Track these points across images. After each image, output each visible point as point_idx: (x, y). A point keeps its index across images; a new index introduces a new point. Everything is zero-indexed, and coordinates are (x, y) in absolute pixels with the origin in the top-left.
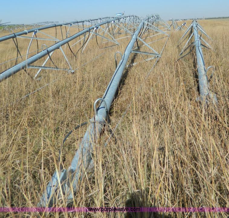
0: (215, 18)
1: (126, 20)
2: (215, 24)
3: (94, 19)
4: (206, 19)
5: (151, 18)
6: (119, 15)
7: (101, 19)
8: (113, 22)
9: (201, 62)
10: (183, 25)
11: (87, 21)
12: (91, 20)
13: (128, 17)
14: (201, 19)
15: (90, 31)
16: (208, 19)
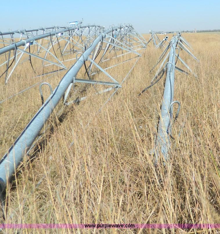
0: (210, 31)
1: (83, 33)
2: (208, 39)
3: (32, 29)
4: (198, 32)
5: (118, 30)
6: (74, 23)
7: (43, 29)
8: (60, 34)
9: (168, 94)
10: (164, 39)
11: (19, 32)
12: (26, 31)
13: (86, 27)
14: (192, 32)
15: (16, 48)
16: (200, 32)
